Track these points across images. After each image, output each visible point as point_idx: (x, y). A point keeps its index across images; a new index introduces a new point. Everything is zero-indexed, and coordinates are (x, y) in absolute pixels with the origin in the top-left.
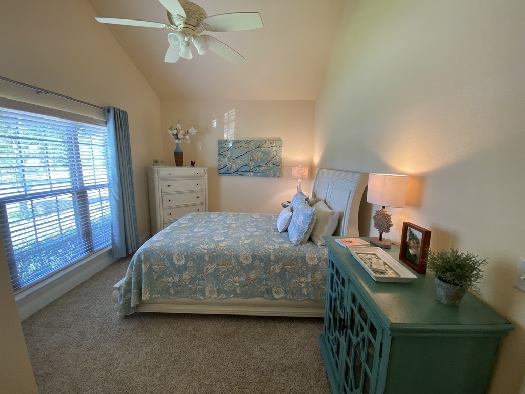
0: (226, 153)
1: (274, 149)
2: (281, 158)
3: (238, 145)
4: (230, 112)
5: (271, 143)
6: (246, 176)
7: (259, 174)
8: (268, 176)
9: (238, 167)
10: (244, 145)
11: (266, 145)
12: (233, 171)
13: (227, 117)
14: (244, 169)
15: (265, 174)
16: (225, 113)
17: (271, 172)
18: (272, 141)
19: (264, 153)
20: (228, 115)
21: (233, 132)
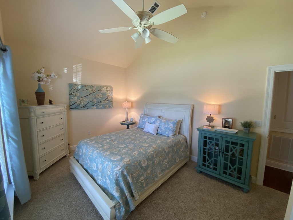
0: (76, 93)
1: (109, 92)
2: (113, 97)
3: (85, 88)
4: (78, 65)
5: (106, 88)
6: (92, 109)
7: (100, 107)
8: (105, 108)
9: (85, 103)
10: (89, 88)
11: (103, 89)
12: (81, 106)
13: (75, 68)
14: (90, 104)
15: (104, 107)
16: (74, 65)
17: (107, 105)
18: (107, 87)
19: (103, 94)
20: (76, 67)
21: (81, 79)
